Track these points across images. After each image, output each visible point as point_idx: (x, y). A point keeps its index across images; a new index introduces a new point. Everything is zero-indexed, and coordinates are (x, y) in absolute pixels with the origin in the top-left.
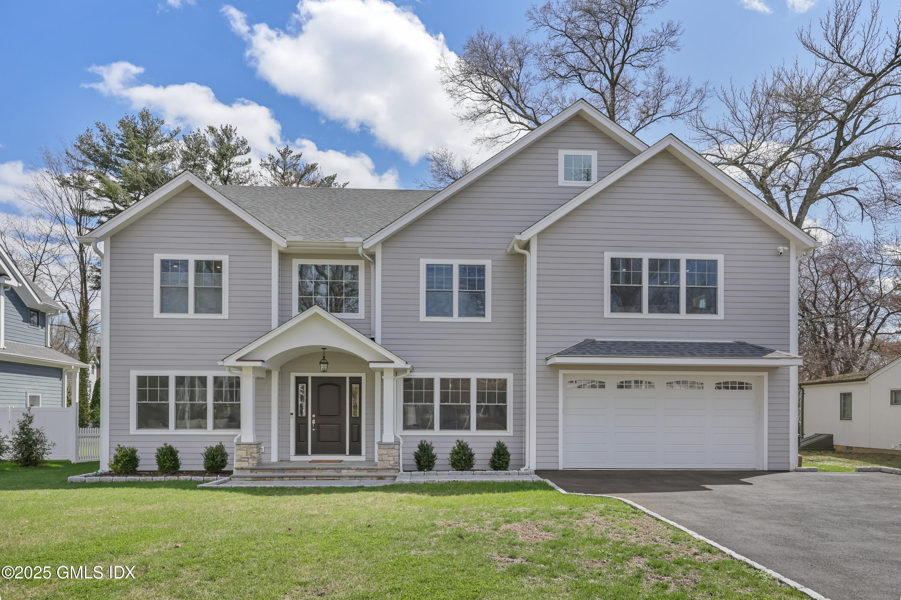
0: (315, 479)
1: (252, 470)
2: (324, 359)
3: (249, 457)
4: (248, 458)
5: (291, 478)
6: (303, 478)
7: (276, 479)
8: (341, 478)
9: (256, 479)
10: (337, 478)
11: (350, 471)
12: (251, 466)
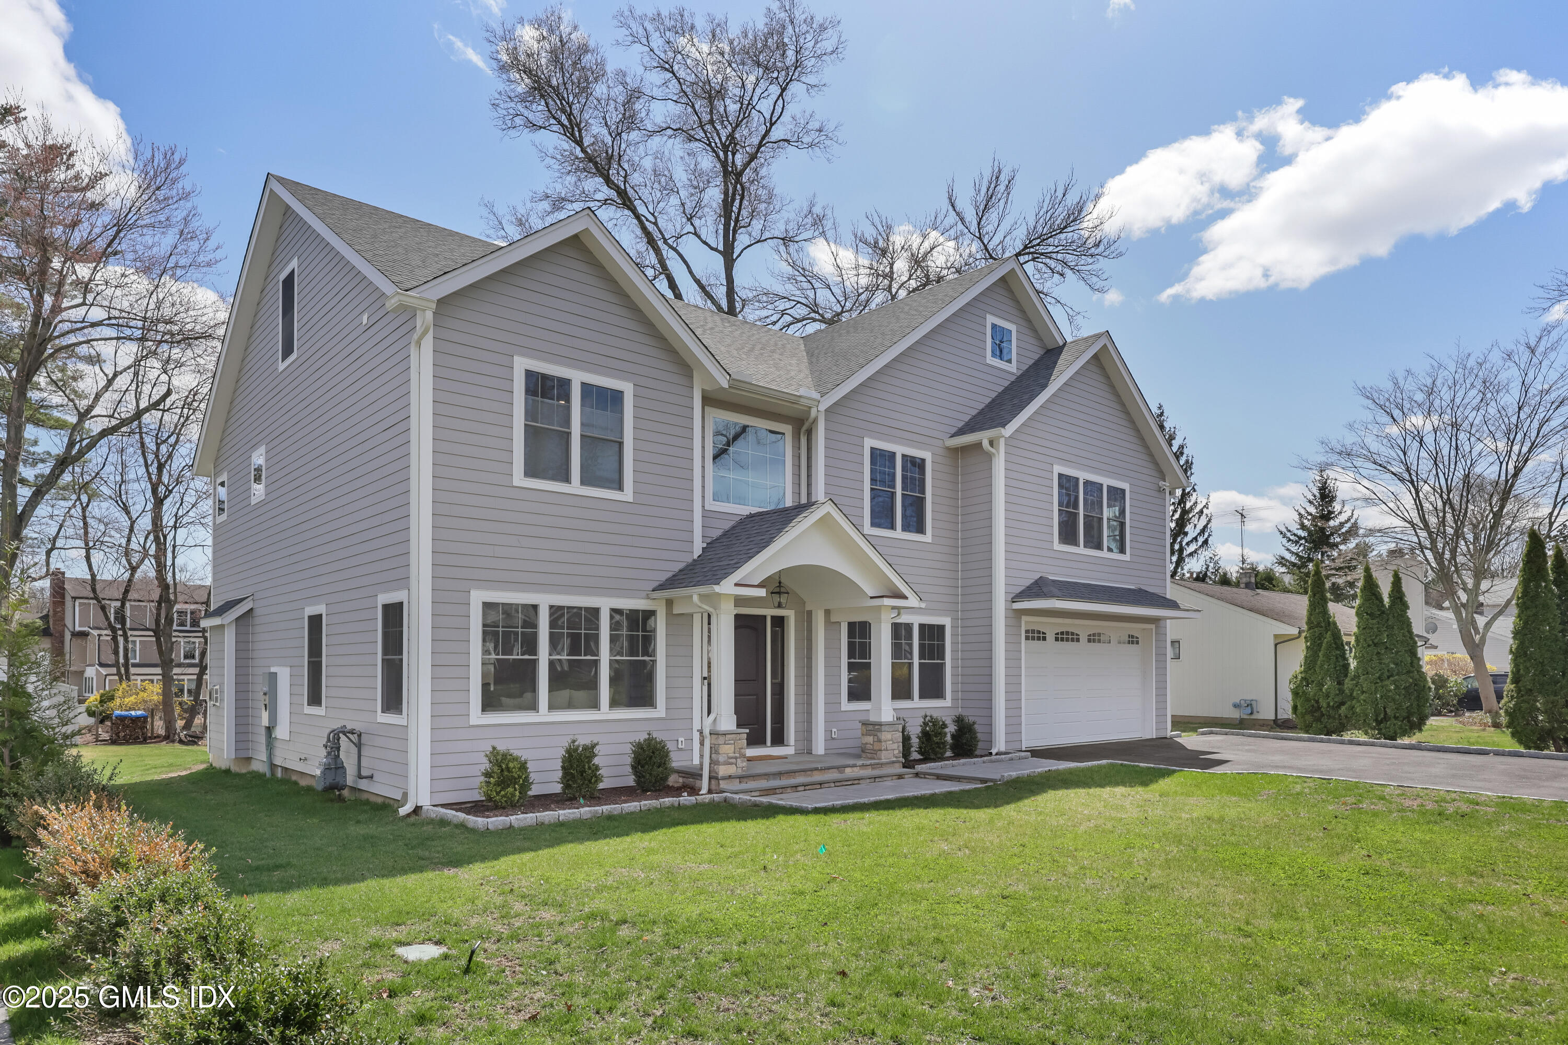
0: (833, 785)
1: (741, 778)
2: (780, 586)
3: (738, 755)
4: (736, 758)
5: (807, 788)
6: (819, 786)
7: (789, 790)
8: (861, 782)
9: (765, 793)
10: (856, 782)
11: (855, 769)
12: (740, 772)
